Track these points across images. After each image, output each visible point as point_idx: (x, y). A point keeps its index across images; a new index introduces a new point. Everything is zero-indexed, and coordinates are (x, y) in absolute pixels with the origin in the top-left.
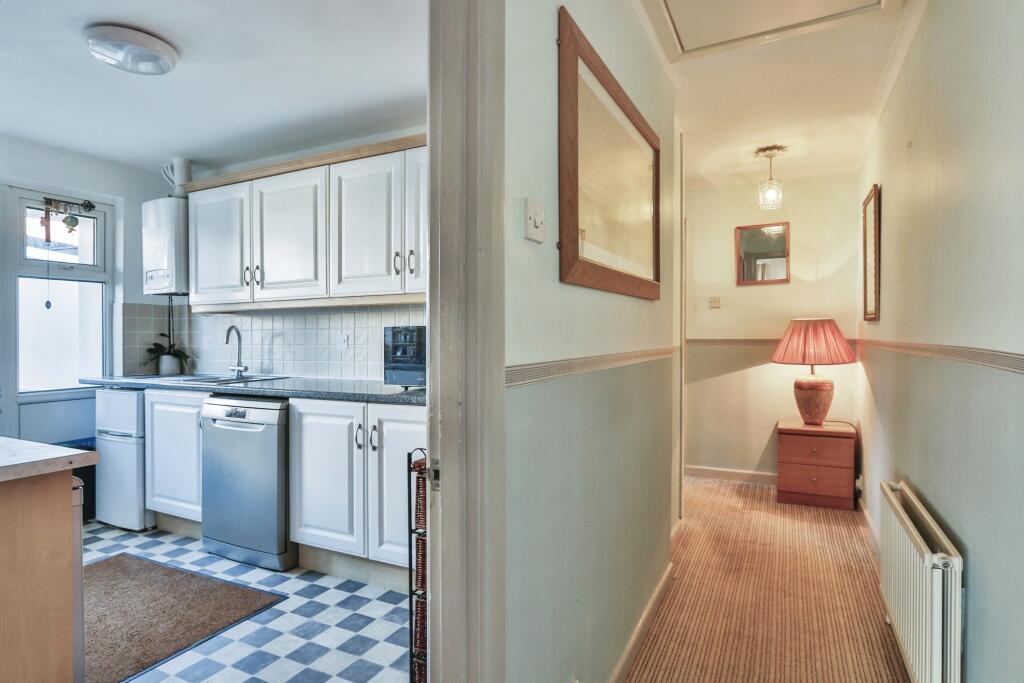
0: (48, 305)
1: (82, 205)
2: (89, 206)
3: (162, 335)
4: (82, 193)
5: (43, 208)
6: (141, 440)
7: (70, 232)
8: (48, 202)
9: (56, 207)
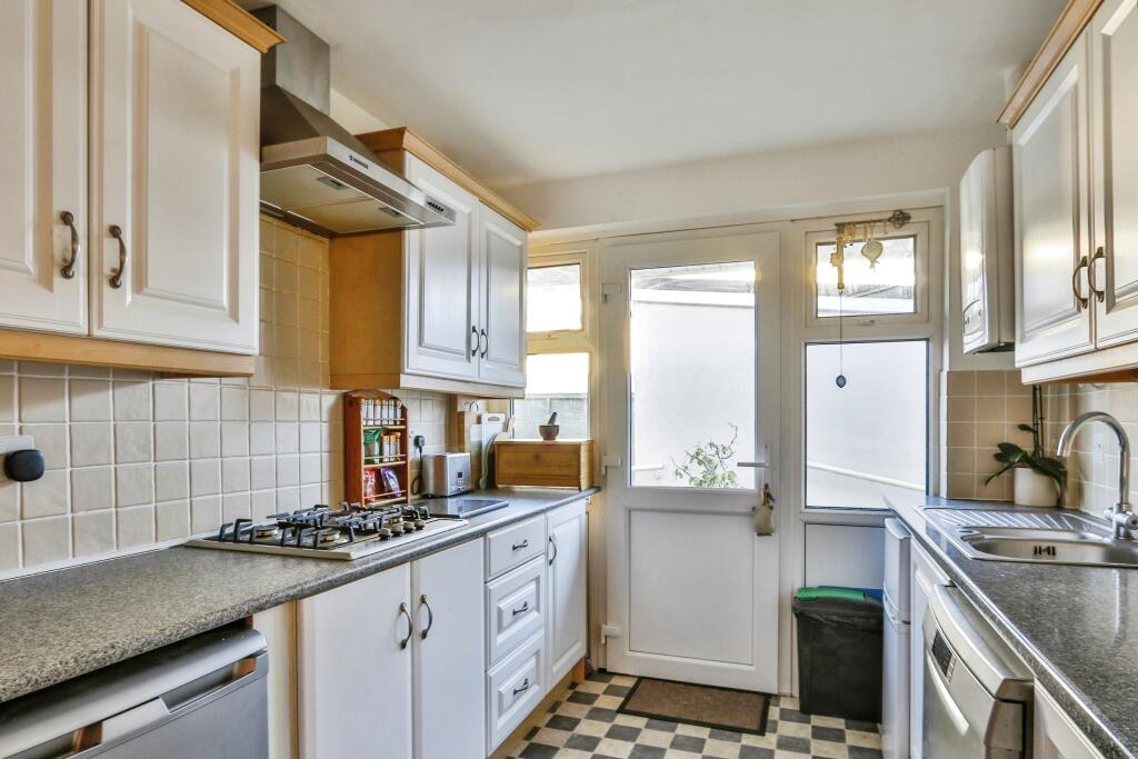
0: (841, 381)
1: (889, 220)
2: (901, 218)
3: (1023, 427)
4: (891, 201)
5: (834, 239)
6: (904, 627)
7: (872, 266)
8: (840, 227)
9: (852, 234)
